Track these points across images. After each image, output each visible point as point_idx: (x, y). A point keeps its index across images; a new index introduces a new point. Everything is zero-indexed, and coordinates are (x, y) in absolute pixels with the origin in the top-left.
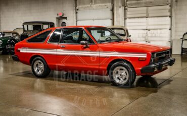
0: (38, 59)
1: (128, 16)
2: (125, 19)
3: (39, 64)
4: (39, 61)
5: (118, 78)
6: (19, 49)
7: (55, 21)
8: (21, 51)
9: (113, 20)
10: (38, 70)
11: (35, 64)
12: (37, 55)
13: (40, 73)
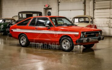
0: (23, 36)
1: (96, 7)
2: (94, 10)
3: (23, 39)
4: (24, 37)
5: (65, 46)
6: (12, 30)
7: (42, 11)
8: (14, 31)
9: (85, 10)
10: (23, 43)
11: (21, 39)
12: (23, 33)
13: (23, 44)
